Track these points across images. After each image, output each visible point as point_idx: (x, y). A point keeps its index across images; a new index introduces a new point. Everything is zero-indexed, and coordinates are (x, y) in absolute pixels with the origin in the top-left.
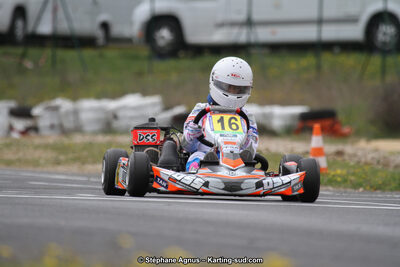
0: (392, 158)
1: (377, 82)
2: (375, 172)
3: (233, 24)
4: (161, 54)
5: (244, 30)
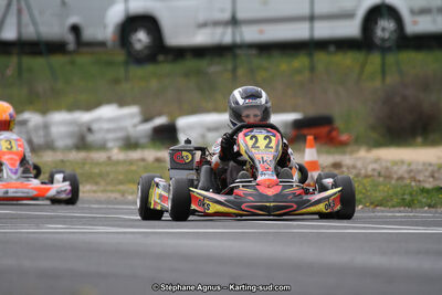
0: (395, 168)
1: (377, 83)
2: (376, 185)
3: (216, 24)
5: (229, 30)
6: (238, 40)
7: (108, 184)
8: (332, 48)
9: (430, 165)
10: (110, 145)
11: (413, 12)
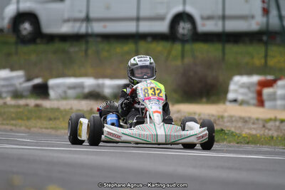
1: (179, 63)
3: (75, 20)
4: (24, 41)
5: (84, 25)
6: (90, 31)
7: (4, 119)
8: (149, 39)
9: (213, 116)
10: (4, 95)
11: (203, 18)
